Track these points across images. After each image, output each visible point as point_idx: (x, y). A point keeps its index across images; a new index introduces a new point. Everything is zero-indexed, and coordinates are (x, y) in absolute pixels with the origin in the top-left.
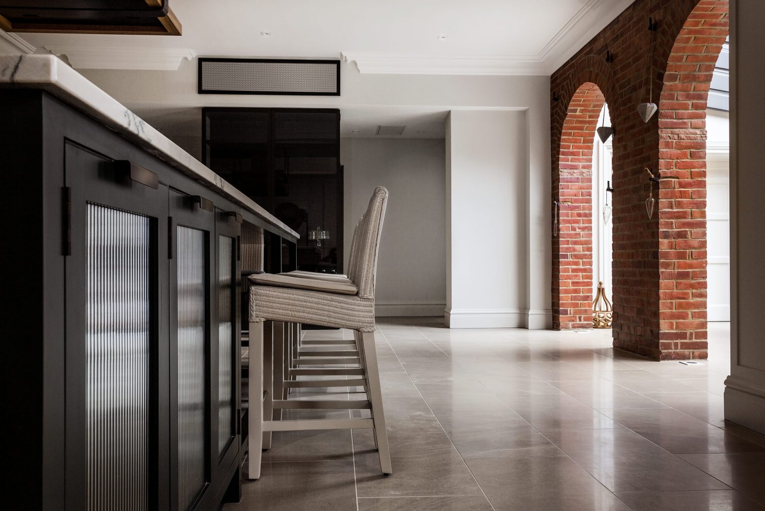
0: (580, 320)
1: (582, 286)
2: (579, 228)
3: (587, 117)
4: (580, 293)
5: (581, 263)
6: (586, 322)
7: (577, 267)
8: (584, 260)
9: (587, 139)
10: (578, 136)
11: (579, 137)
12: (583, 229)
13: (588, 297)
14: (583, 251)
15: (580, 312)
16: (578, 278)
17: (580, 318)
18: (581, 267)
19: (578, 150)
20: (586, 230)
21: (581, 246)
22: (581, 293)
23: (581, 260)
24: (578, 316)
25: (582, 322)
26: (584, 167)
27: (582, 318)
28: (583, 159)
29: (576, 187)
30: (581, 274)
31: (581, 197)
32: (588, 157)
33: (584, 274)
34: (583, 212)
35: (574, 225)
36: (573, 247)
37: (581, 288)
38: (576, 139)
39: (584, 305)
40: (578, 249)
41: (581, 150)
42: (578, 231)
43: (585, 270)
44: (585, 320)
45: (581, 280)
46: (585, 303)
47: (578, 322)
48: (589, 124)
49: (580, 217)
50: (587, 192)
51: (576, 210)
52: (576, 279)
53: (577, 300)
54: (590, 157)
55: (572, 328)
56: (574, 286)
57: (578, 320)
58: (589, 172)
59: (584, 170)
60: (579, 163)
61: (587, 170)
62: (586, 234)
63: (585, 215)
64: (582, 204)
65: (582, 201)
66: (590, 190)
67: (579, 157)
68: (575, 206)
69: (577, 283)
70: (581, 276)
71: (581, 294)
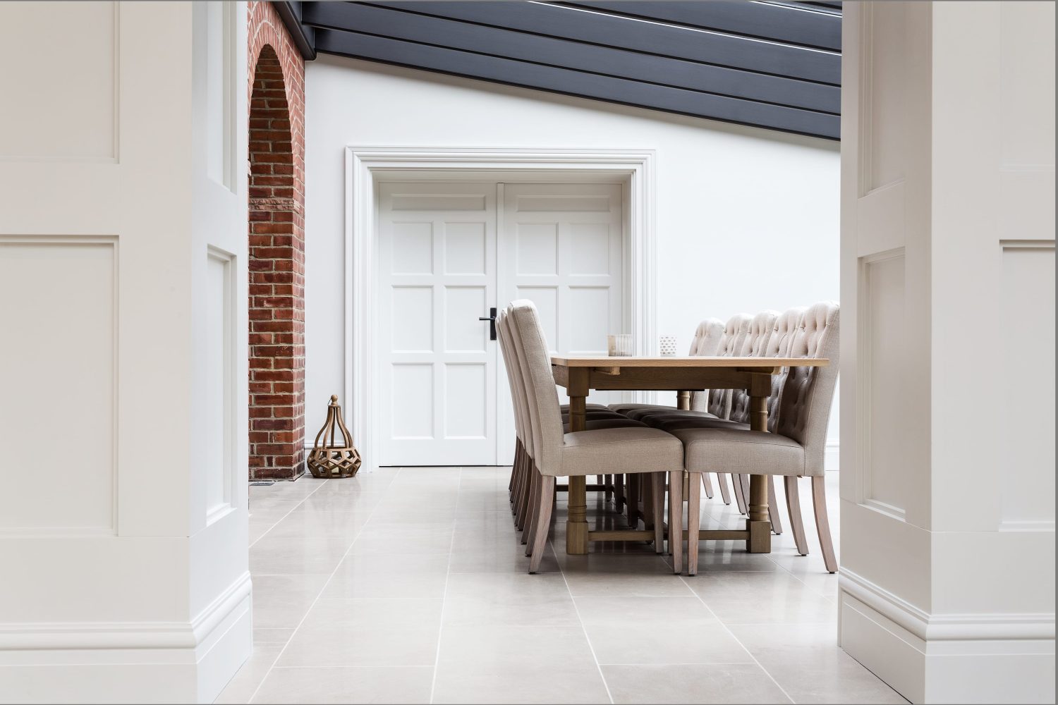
0: (270, 464)
1: (275, 404)
2: (269, 301)
3: (267, 106)
4: (270, 416)
5: (272, 363)
6: (280, 468)
7: (266, 370)
8: (279, 358)
9: (279, 144)
10: (262, 140)
11: (265, 140)
12: (276, 302)
13: (285, 422)
14: (277, 341)
15: (270, 450)
16: (266, 389)
17: (270, 460)
18: (273, 370)
19: (266, 164)
20: (282, 305)
21: (273, 333)
22: (273, 416)
23: (272, 359)
24: (265, 457)
25: (274, 468)
26: (279, 193)
27: (274, 460)
28: (277, 179)
29: (264, 229)
30: (272, 383)
31: (273, 247)
32: (285, 176)
33: (277, 382)
34: (277, 272)
35: (261, 296)
36: (259, 335)
37: (272, 407)
38: (258, 143)
39: (278, 437)
40: (266, 338)
41: (272, 164)
42: (267, 306)
43: (278, 376)
44: (279, 463)
45: (272, 393)
46: (278, 434)
47: (266, 467)
48: (276, 118)
49: (270, 282)
50: (284, 238)
51: (265, 269)
52: (263, 391)
53: (265, 428)
54: (289, 176)
55: (256, 477)
56: (258, 404)
57: (266, 463)
58: (288, 201)
59: (280, 200)
60: (270, 187)
61: (285, 199)
62: (282, 312)
63: (281, 278)
64: (274, 260)
65: (275, 253)
66: (289, 235)
67: (269, 176)
68: (263, 262)
69: (265, 398)
70: (272, 387)
71: (273, 418)
